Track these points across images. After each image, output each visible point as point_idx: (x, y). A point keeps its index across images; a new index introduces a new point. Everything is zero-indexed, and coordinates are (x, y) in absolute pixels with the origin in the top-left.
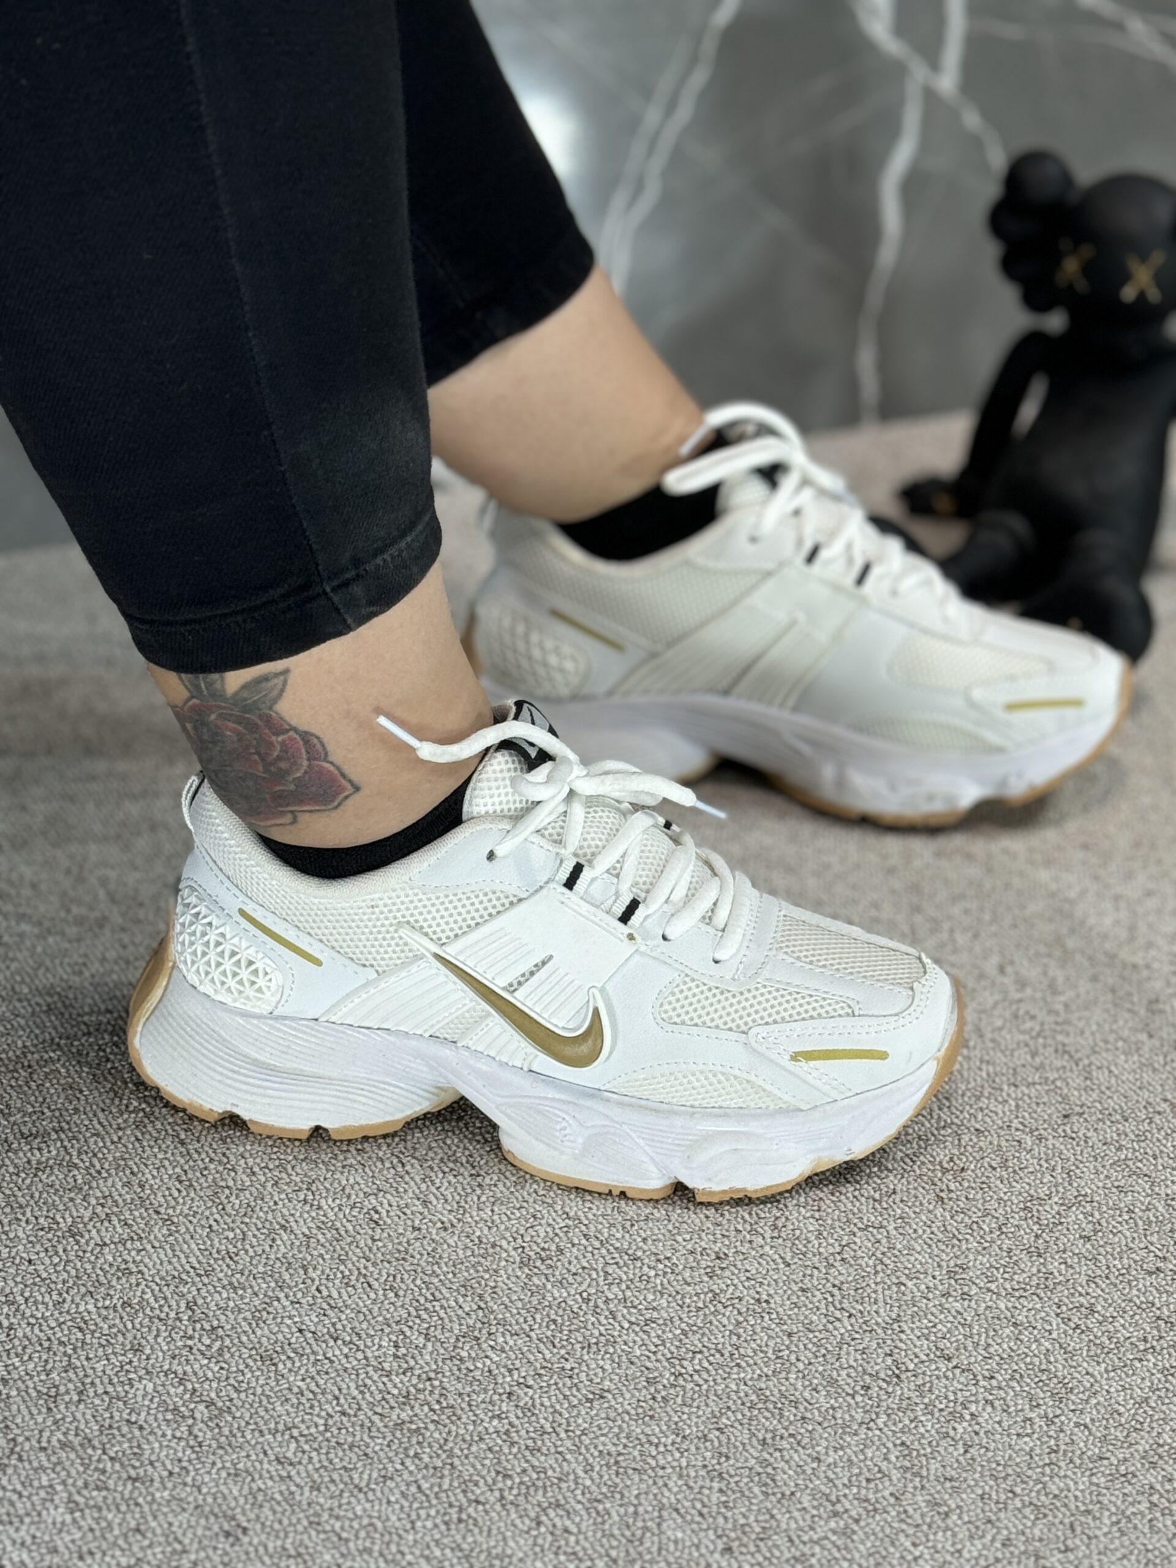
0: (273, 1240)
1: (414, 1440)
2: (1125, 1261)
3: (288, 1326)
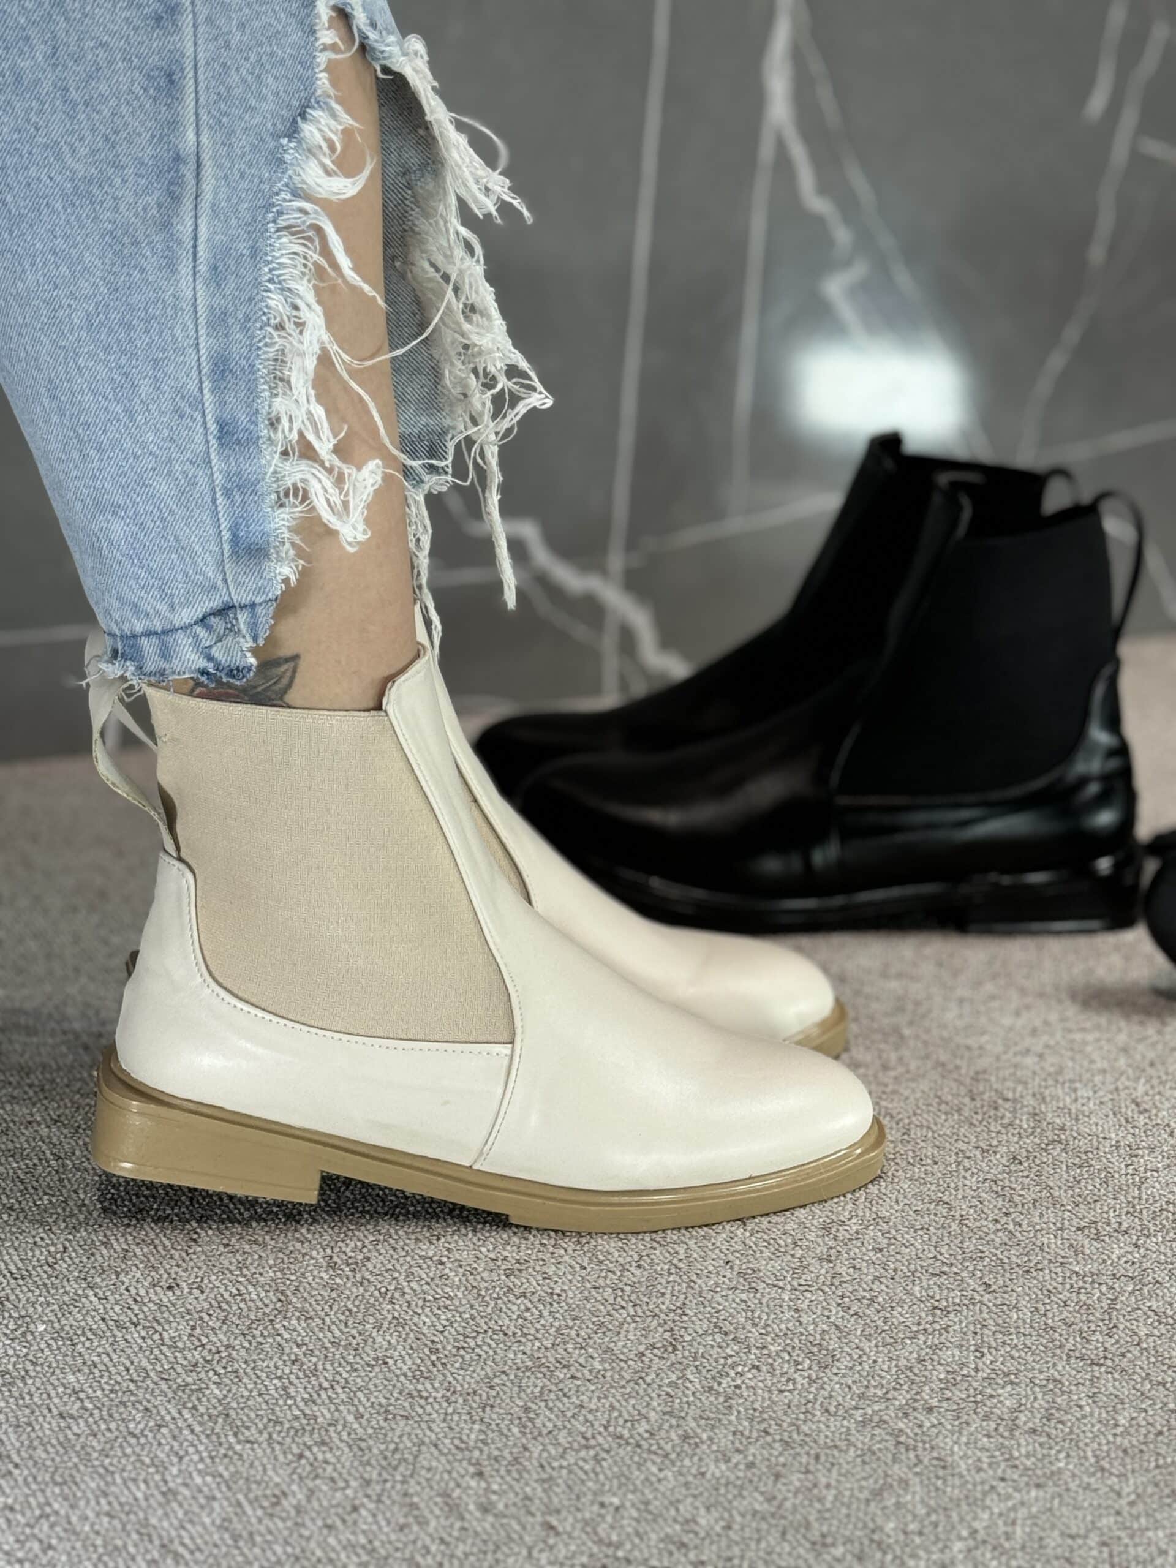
0: (93, 1254)
1: (194, 1398)
2: (912, 1267)
3: (93, 1317)
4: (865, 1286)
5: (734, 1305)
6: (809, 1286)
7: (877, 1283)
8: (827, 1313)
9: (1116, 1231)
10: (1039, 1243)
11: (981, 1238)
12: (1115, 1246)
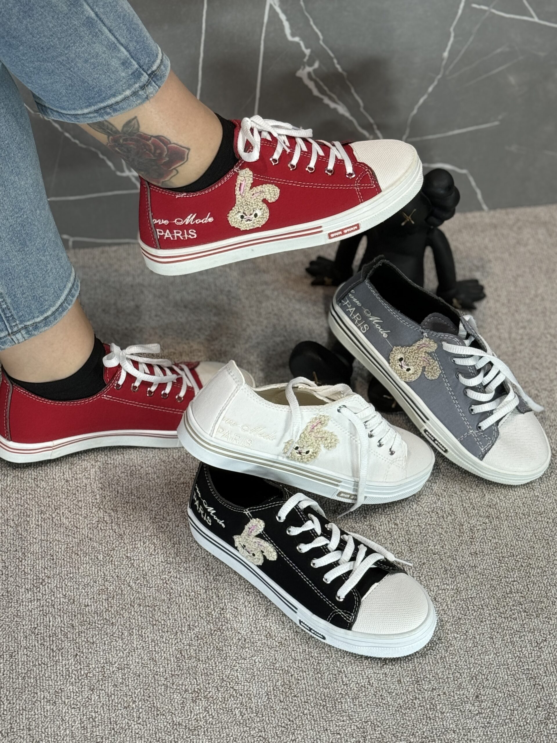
4: (96, 709)
5: (42, 713)
6: (77, 705)
7: (102, 709)
8: (73, 724)
9: (205, 697)
10: (172, 698)
11: (155, 688)
12: (198, 708)
